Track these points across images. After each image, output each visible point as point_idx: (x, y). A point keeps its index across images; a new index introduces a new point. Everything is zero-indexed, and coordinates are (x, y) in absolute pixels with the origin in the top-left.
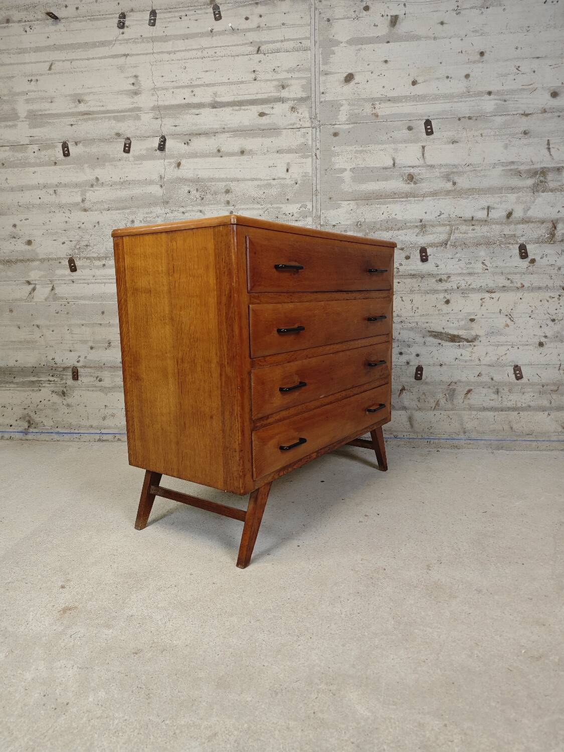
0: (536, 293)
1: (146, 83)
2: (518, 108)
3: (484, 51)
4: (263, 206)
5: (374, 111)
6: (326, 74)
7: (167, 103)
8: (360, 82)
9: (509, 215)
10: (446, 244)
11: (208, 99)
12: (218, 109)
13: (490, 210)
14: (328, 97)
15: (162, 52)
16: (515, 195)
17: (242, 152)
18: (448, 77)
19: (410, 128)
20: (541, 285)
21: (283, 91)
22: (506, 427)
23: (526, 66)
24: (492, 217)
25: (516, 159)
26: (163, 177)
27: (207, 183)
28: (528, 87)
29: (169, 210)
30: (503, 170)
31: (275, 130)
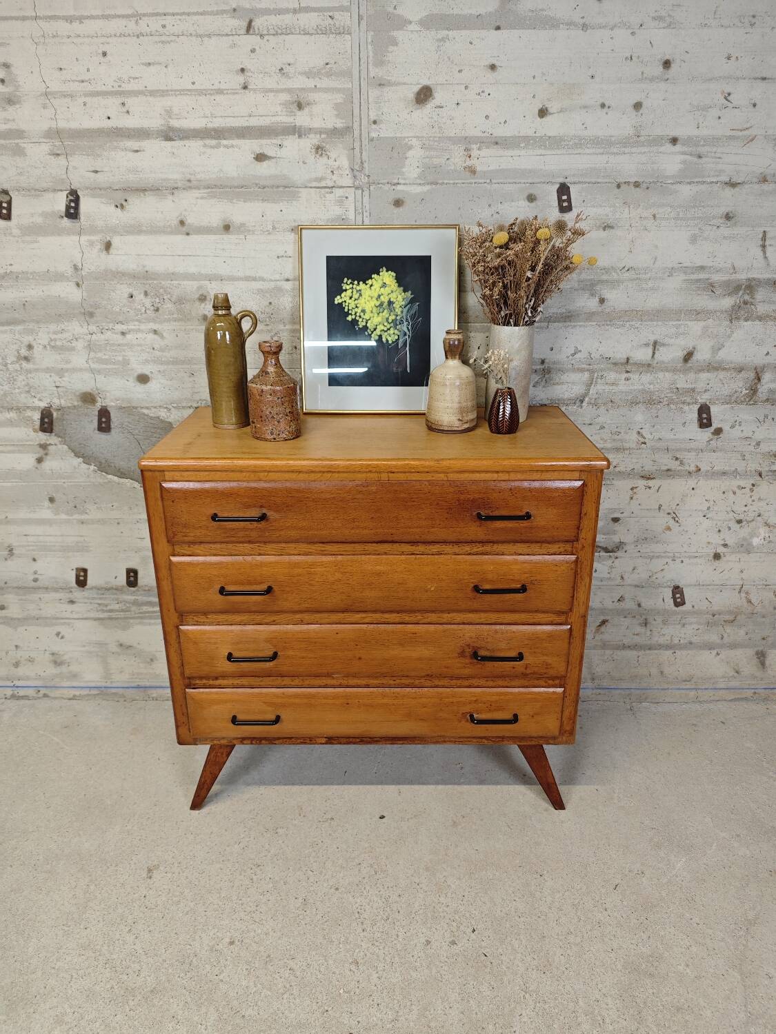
0: (718, 481)
1: (27, 81)
2: (721, 170)
3: (671, 58)
4: (269, 328)
5: (469, 163)
6: (380, 85)
7: (74, 125)
8: (443, 104)
9: (688, 357)
10: (582, 401)
11: (155, 123)
12: (177, 143)
13: (657, 347)
14: (385, 131)
15: (55, 18)
16: (702, 324)
17: (227, 228)
18: (603, 106)
19: (531, 198)
20: (727, 468)
21: (299, 113)
22: (654, 671)
23: (741, 94)
24: (661, 359)
25: (708, 263)
26: (80, 267)
27: (163, 283)
28: (740, 134)
29: (94, 328)
30: (685, 280)
31: (286, 189)
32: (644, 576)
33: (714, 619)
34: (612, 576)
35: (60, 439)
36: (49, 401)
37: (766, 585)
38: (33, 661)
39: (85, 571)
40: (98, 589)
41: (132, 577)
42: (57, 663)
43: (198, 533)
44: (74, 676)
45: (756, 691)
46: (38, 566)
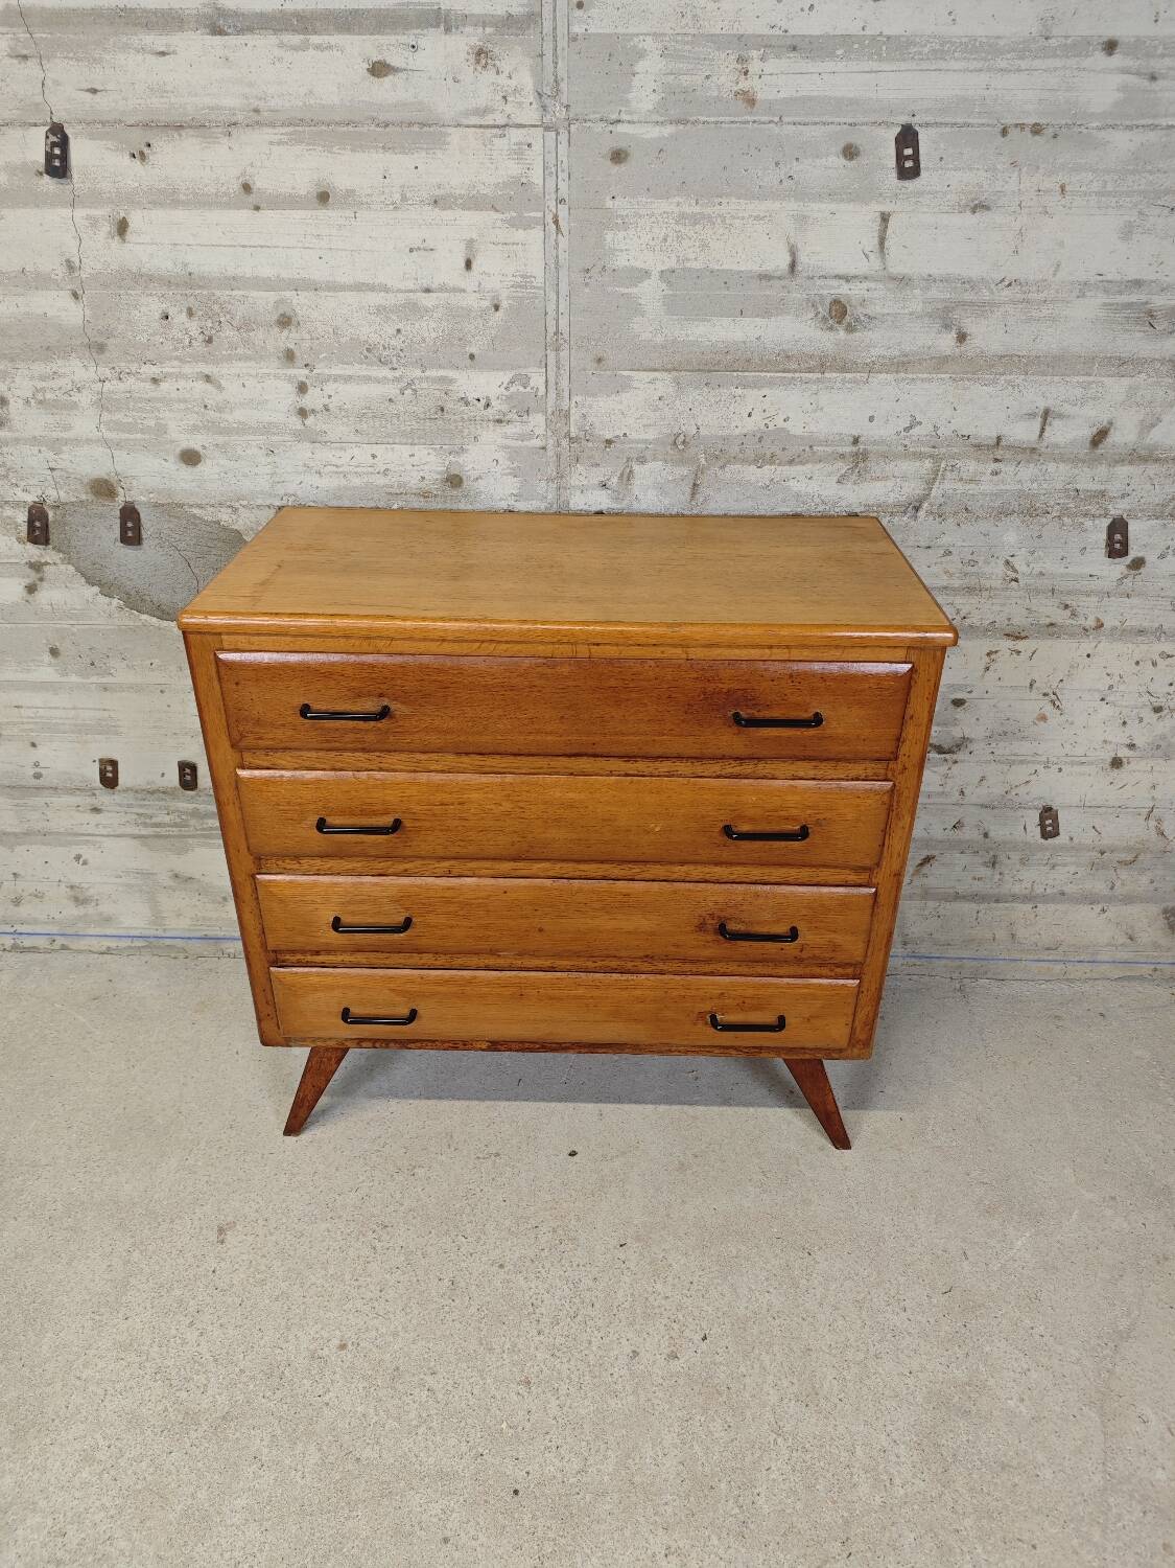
0: (1129, 644)
4: (397, 374)
5: (744, 85)
7: (49, 4)
9: (1099, 437)
10: (917, 509)
12: (231, 40)
13: (1049, 419)
14: (597, 22)
16: (1126, 381)
17: (323, 198)
19: (850, 152)
20: (1146, 624)
22: (1001, 934)
24: (1053, 440)
25: (1147, 274)
26: (77, 264)
27: (218, 293)
29: (108, 371)
30: (1105, 304)
31: (425, 129)
32: (998, 790)
33: (1102, 858)
34: (947, 789)
35: (61, 555)
36: (40, 493)
38: (42, 897)
39: (114, 763)
40: (135, 791)
41: (188, 775)
42: (79, 900)
43: (279, 734)
44: (108, 920)
45: (1158, 967)
46: (39, 754)
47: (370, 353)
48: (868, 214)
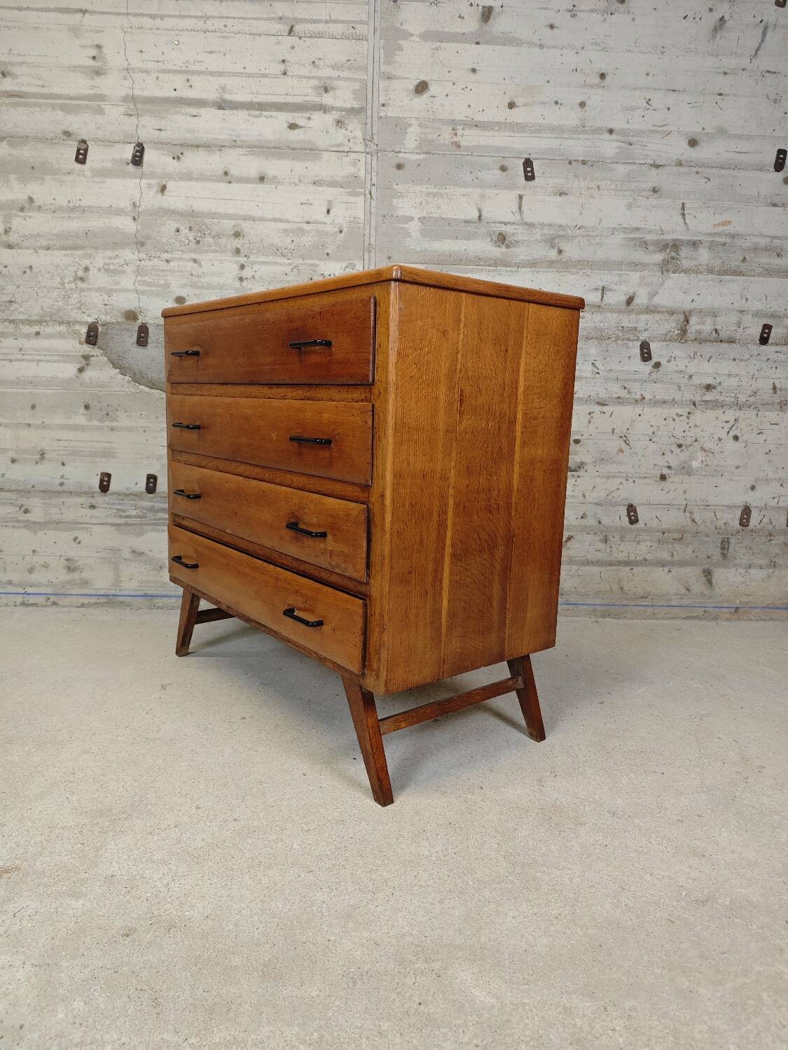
0: (659, 409)
1: (114, 58)
2: (647, 155)
3: (605, 73)
4: (290, 261)
5: (455, 139)
6: (389, 78)
7: (146, 94)
8: (436, 95)
9: (630, 301)
11: (212, 95)
12: (228, 112)
13: (605, 291)
14: (391, 112)
15: (142, 15)
16: (639, 274)
17: (262, 179)
18: (556, 103)
19: (503, 169)
20: (666, 398)
21: (325, 95)
22: (615, 588)
23: (659, 100)
24: (608, 302)
25: (641, 225)
26: (138, 204)
27: (206, 220)
28: (658, 129)
29: (144, 255)
30: (624, 238)
31: (312, 152)
32: (603, 494)
33: (666, 537)
34: (576, 494)
35: (101, 351)
36: (96, 317)
37: (707, 506)
38: (47, 567)
39: (109, 476)
40: (118, 494)
41: (152, 480)
42: (71, 569)
44: (85, 583)
45: (706, 609)
46: (66, 470)
47: (277, 251)
48: (511, 196)
